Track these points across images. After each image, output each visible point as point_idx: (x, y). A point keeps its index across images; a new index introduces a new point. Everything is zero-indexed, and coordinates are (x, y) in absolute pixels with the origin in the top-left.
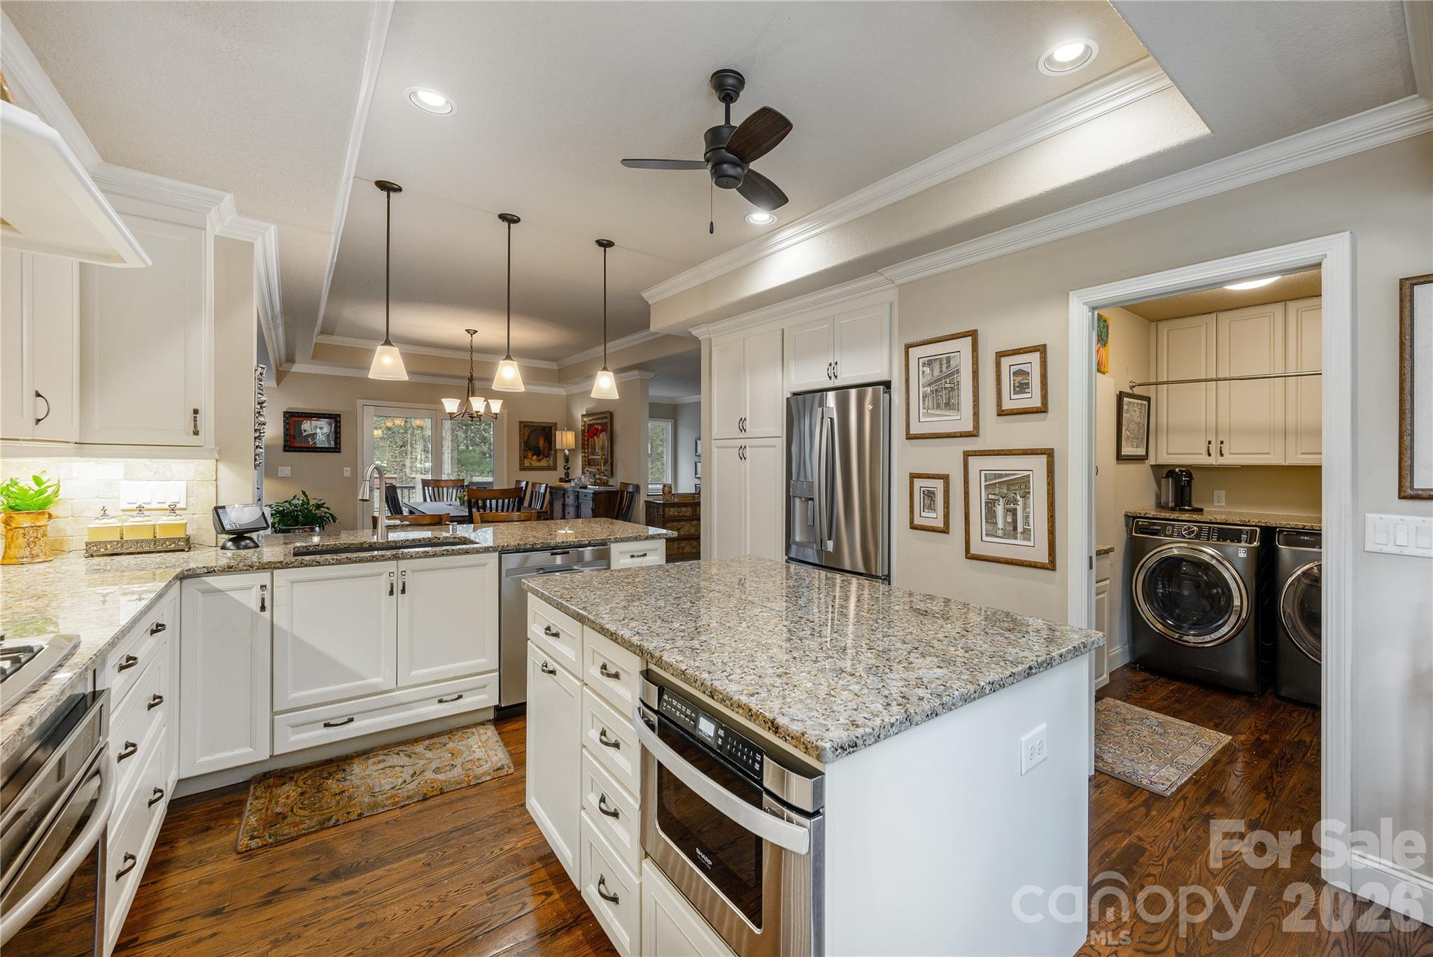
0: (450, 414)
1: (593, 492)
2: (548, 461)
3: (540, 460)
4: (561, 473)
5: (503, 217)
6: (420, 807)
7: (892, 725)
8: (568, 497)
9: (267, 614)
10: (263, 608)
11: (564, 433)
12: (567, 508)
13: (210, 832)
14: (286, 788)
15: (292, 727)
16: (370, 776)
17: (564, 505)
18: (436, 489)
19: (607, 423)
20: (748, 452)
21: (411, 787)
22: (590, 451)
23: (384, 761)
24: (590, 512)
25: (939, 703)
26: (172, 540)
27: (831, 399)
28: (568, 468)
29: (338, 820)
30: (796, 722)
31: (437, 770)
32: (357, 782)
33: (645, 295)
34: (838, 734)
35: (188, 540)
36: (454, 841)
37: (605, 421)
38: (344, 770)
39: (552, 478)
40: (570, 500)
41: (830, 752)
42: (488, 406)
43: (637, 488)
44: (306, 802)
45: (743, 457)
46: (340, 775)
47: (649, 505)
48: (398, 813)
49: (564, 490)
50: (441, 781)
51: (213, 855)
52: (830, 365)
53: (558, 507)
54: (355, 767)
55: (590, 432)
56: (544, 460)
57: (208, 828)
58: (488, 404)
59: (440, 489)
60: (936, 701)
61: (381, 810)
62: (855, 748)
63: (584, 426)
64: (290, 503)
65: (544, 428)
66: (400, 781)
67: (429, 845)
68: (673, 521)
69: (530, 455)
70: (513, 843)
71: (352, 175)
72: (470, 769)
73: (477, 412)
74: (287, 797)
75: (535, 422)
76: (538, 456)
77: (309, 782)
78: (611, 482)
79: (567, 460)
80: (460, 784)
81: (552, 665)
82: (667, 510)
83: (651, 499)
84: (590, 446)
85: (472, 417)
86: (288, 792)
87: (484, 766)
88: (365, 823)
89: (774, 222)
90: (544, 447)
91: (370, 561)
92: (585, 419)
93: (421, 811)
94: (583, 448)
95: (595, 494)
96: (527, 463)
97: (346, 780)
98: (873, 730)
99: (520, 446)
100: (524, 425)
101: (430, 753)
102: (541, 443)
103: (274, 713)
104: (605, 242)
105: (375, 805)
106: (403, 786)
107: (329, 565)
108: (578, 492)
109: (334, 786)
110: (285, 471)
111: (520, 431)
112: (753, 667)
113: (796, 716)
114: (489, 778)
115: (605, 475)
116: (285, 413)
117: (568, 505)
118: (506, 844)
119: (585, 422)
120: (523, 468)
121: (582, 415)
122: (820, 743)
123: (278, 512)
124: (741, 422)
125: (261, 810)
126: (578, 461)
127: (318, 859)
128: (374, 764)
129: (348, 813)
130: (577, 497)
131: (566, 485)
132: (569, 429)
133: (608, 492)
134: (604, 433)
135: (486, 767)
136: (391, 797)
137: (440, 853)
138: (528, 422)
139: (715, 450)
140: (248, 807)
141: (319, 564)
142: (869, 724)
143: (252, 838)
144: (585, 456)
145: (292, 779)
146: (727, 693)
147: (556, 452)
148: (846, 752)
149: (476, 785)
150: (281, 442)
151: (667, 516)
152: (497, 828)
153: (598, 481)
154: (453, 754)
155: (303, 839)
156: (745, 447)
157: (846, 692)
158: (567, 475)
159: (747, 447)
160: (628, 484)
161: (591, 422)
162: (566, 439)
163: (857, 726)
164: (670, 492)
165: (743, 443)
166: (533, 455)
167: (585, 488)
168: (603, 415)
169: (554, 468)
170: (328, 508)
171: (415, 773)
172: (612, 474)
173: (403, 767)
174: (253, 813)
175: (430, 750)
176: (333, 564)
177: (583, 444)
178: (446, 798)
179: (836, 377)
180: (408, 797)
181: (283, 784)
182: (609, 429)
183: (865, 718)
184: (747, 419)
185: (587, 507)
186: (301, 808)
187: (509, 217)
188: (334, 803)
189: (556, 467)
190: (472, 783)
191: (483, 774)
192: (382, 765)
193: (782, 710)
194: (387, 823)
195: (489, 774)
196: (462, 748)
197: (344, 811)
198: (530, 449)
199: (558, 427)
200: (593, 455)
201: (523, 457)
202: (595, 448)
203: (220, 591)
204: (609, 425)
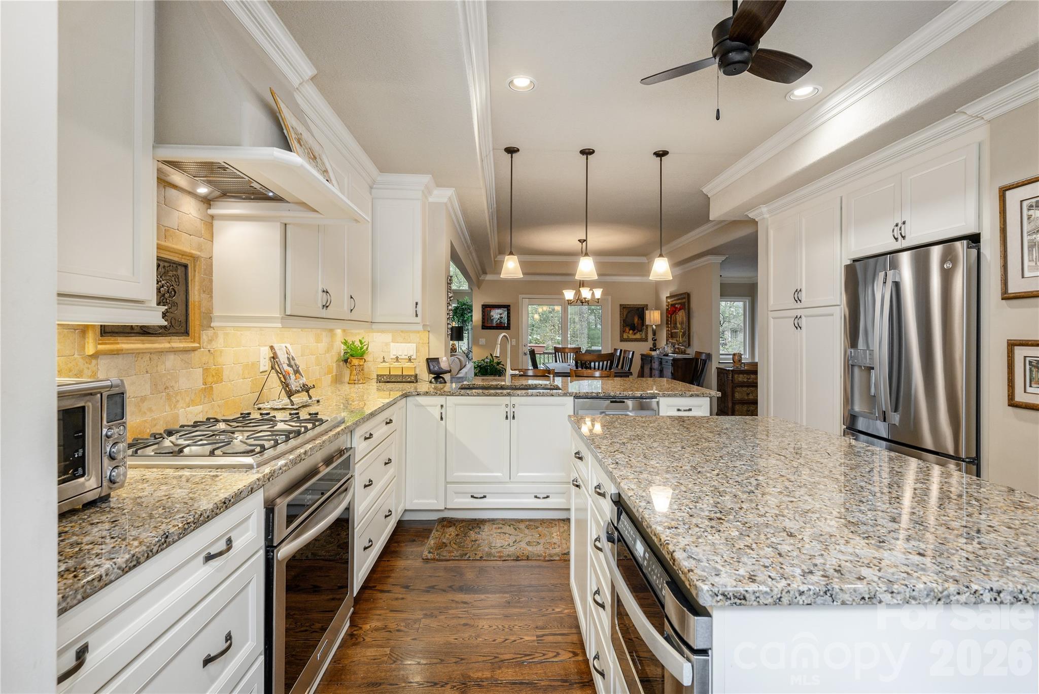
0: (568, 301)
1: (672, 358)
2: (641, 335)
3: (635, 334)
4: (650, 344)
5: (583, 152)
6: (513, 563)
7: (802, 593)
8: (654, 363)
9: (443, 422)
10: (442, 418)
11: (652, 312)
12: (653, 371)
13: (415, 543)
14: (451, 529)
15: (455, 493)
16: (492, 535)
17: (651, 369)
18: (563, 354)
19: (684, 302)
20: (803, 322)
21: (512, 549)
22: (672, 326)
23: (501, 528)
24: (670, 374)
25: (885, 589)
26: (410, 376)
27: (905, 259)
28: (656, 340)
29: (469, 557)
30: (691, 560)
31: (529, 543)
32: (484, 537)
33: (705, 190)
34: (727, 582)
35: (416, 376)
36: (527, 593)
37: (684, 300)
38: (480, 528)
39: (642, 348)
40: (656, 365)
41: (708, 595)
42: (593, 294)
43: (709, 356)
44: (458, 541)
45: (798, 327)
46: (477, 530)
47: (721, 372)
48: (500, 563)
49: (651, 357)
50: (529, 551)
51: (412, 555)
52: (897, 225)
53: (647, 370)
54: (486, 527)
55: (671, 311)
56: (638, 334)
57: (414, 541)
58: (593, 292)
59: (566, 354)
60: (881, 585)
61: (492, 559)
62: (743, 602)
63: (668, 306)
64: (484, 361)
65: (638, 309)
66: (507, 543)
67: (512, 590)
68: (742, 386)
69: (627, 330)
70: (560, 608)
71: (491, 149)
72: (548, 548)
73: (585, 298)
74: (450, 535)
75: (630, 305)
76: (634, 330)
77: (462, 529)
78: (689, 351)
79: (654, 333)
80: (539, 556)
81: (580, 482)
82: (736, 376)
83: (722, 366)
84: (672, 321)
85: (582, 303)
86: (452, 531)
87: (557, 549)
88: (484, 563)
89: (819, 92)
90: (638, 324)
91: (495, 396)
92: (669, 301)
93: (514, 567)
94: (667, 323)
95: (674, 360)
96: (625, 336)
97: (479, 534)
98: (771, 590)
99: (621, 323)
100: (623, 307)
101: (528, 530)
102: (636, 320)
103: (447, 483)
104: (661, 152)
105: (489, 554)
106: (507, 547)
107: (474, 396)
108: (661, 359)
109: (473, 536)
110: (482, 341)
111: (620, 311)
112: (691, 507)
113: (696, 555)
114: (557, 558)
115: (683, 346)
116: (483, 305)
117: (654, 369)
118: (557, 607)
119: (668, 302)
120: (622, 340)
121: (667, 297)
122: (699, 584)
123: (478, 366)
124: (796, 293)
125: (437, 538)
126: (663, 335)
127: (455, 576)
128: (496, 528)
129: (476, 554)
130: (661, 363)
131: (654, 353)
132: (656, 309)
133: (685, 359)
134: (682, 310)
135: (557, 550)
136: (499, 552)
137: (517, 598)
138: (625, 305)
139: (772, 321)
140: (432, 535)
141: (468, 395)
142: (770, 583)
143: (430, 552)
144: (668, 330)
145: (455, 524)
146: (650, 521)
147: (647, 328)
148: (729, 602)
149: (549, 561)
150: (481, 323)
151: (736, 381)
152: (556, 594)
153: (677, 350)
154: (540, 535)
155: (451, 562)
156: (800, 317)
157: (771, 549)
158: (654, 345)
159: (803, 317)
160: (701, 353)
161: (673, 303)
162: (654, 317)
163: (754, 581)
164: (740, 361)
165: (799, 313)
166: (629, 330)
167: (667, 355)
168: (682, 296)
169: (646, 340)
170: (503, 365)
171: (516, 541)
172: (689, 345)
173: (510, 535)
174: (433, 539)
175: (528, 529)
176: (475, 396)
177: (667, 320)
178: (530, 563)
179: (904, 237)
180: (508, 555)
181: (450, 527)
182: (687, 307)
183: (770, 577)
184: (803, 290)
185: (668, 370)
186: (454, 543)
187: (587, 151)
188: (470, 546)
189: (647, 339)
190: (546, 559)
191: (555, 554)
192: (499, 531)
193: (687, 547)
194: (494, 567)
195: (559, 556)
196: (546, 533)
197: (474, 552)
198: (627, 326)
199: (649, 306)
200: (675, 329)
201: (623, 332)
202: (676, 324)
203: (423, 406)
204: (687, 304)
